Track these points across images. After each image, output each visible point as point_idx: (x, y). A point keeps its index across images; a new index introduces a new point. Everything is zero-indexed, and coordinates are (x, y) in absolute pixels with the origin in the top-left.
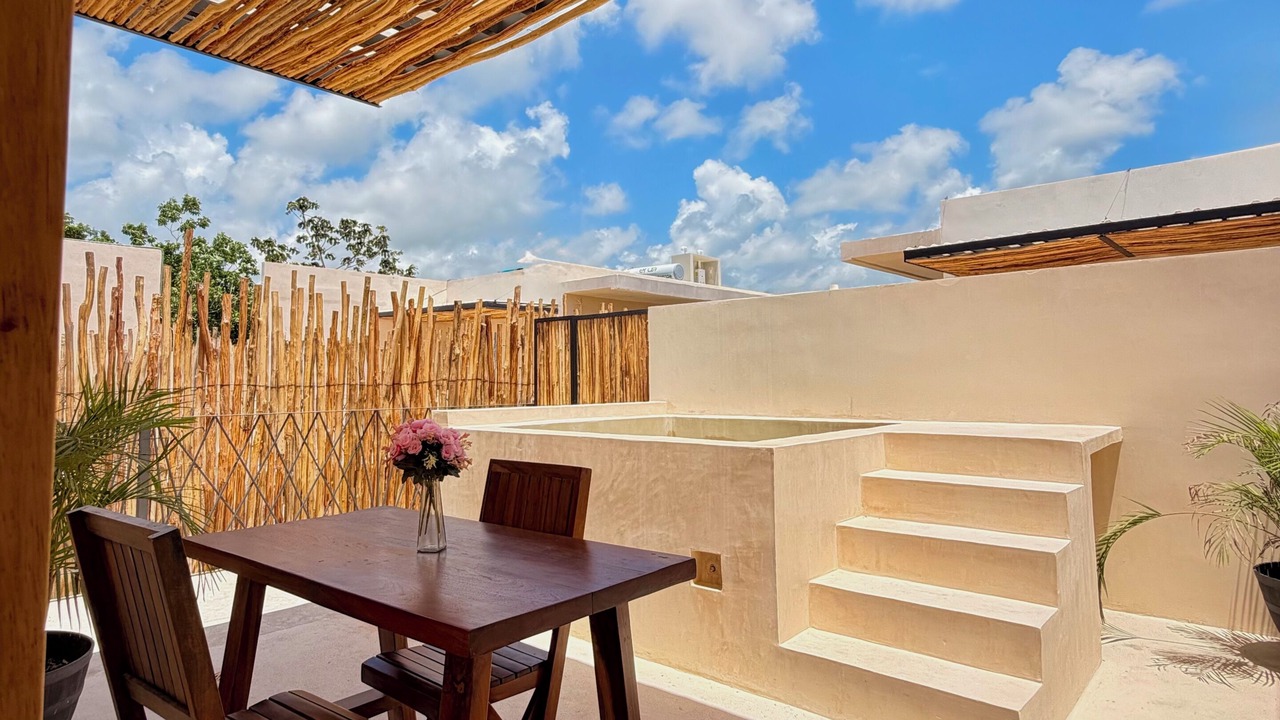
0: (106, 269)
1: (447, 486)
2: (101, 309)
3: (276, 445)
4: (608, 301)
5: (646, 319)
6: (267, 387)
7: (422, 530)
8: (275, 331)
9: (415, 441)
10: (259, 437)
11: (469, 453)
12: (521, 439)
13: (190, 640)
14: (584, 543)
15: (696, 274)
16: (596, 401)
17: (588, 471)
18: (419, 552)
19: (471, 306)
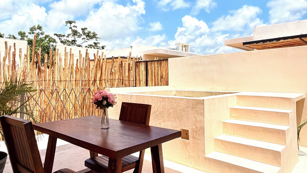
0: (11, 46)
1: (110, 110)
2: (9, 58)
3: (60, 98)
4: (157, 57)
5: (168, 62)
6: (58, 81)
7: (102, 122)
8: (60, 64)
9: (100, 97)
10: (55, 95)
11: (116, 101)
12: (131, 97)
13: (35, 154)
14: (149, 126)
15: (182, 49)
16: (153, 85)
17: (150, 106)
18: (101, 129)
19: (117, 58)
